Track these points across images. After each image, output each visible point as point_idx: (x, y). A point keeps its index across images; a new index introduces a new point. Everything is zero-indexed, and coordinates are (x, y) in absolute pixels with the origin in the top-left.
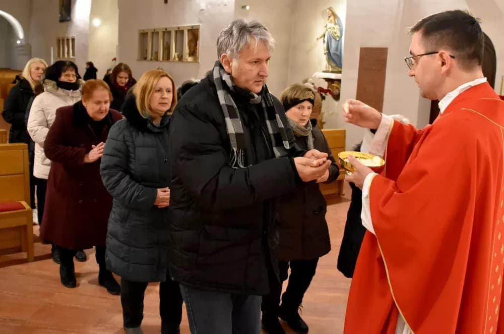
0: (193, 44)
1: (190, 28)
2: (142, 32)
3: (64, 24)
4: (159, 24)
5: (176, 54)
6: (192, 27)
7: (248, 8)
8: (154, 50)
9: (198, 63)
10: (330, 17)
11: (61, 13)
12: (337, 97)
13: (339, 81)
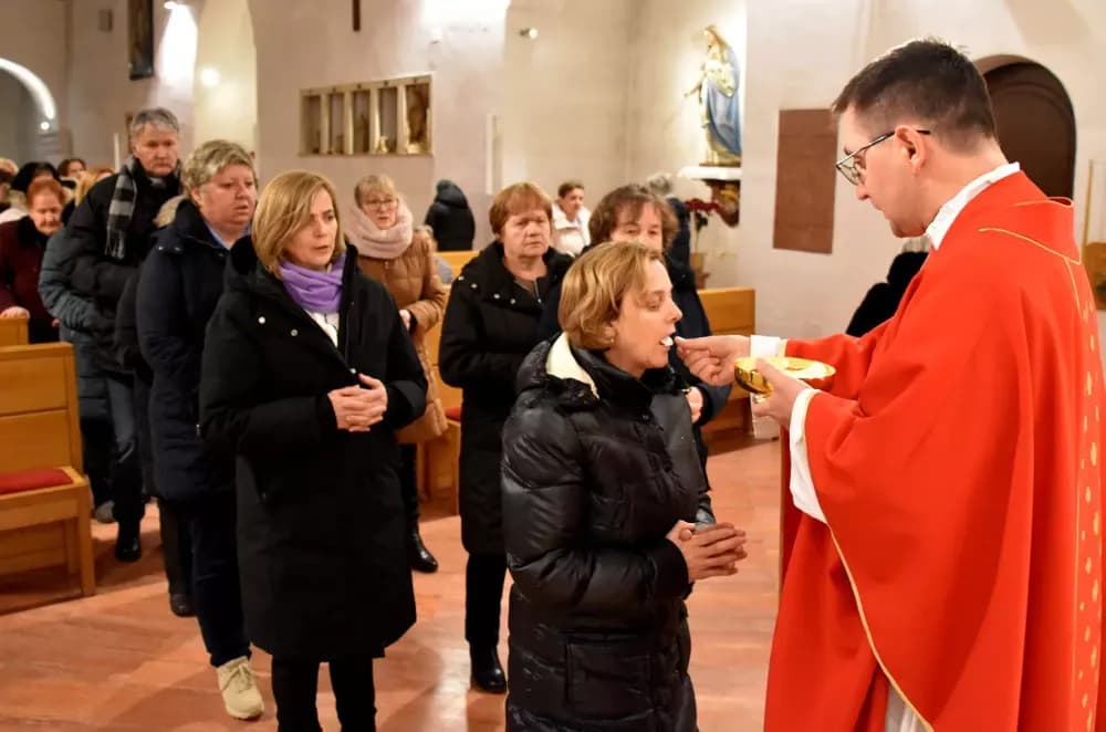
0: (418, 117)
1: (411, 83)
2: (307, 94)
3: (140, 83)
4: (343, 74)
5: (384, 139)
6: (415, 79)
7: (533, 33)
8: (336, 133)
9: (431, 156)
10: (710, 47)
11: (133, 61)
12: (732, 219)
13: (736, 184)
